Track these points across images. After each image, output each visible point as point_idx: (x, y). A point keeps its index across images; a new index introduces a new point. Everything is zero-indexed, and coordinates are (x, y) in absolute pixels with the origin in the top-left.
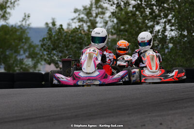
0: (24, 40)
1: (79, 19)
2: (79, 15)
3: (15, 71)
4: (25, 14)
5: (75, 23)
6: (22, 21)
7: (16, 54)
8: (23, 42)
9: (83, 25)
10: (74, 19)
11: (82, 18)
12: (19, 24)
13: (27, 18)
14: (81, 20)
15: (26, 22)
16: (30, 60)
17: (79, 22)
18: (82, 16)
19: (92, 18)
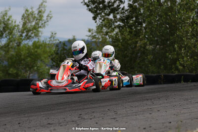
1: (93, 36)
2: (92, 33)
4: (52, 32)
6: (51, 37)
10: (90, 36)
11: (95, 35)
12: (48, 40)
13: (54, 35)
15: (54, 38)
17: (93, 39)
18: (95, 34)
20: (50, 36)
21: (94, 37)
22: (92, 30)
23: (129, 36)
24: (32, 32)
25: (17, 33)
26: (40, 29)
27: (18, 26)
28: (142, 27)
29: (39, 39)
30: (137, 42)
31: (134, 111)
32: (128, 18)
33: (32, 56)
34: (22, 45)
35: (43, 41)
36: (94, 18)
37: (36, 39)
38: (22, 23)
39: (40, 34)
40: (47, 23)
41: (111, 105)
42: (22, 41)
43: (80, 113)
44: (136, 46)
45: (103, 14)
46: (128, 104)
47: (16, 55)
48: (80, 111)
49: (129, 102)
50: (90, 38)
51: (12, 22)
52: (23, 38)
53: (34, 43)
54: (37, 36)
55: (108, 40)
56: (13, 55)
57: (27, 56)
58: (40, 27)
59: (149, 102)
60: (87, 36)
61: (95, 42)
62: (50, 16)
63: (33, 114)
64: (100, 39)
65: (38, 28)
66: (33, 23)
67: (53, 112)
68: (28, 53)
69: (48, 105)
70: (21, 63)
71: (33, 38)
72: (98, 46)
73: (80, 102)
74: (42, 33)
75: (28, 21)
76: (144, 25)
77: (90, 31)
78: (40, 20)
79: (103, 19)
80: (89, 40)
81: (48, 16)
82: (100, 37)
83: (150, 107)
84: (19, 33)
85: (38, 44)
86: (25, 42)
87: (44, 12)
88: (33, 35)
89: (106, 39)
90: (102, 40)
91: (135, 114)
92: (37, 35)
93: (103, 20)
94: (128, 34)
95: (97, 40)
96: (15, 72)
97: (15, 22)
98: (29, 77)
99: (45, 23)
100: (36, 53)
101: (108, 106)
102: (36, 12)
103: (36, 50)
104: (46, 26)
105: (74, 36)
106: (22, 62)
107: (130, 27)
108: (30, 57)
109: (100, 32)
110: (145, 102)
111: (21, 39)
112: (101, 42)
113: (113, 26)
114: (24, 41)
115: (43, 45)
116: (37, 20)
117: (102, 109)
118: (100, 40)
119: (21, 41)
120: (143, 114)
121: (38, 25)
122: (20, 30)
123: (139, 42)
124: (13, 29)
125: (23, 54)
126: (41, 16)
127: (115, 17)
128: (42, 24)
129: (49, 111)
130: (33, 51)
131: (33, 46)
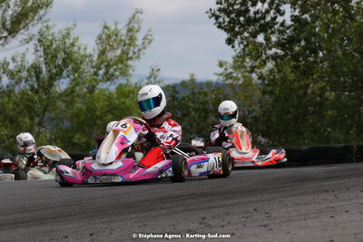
1: (227, 75)
2: (226, 69)
4: (151, 67)
6: (150, 77)
10: (221, 75)
11: (231, 73)
13: (156, 73)
17: (227, 79)
18: (231, 70)
20: (148, 75)
21: (229, 76)
22: (226, 63)
23: (293, 75)
24: (115, 67)
25: (87, 69)
26: (129, 62)
27: (90, 55)
28: (316, 56)
29: (128, 80)
30: (308, 86)
31: (302, 212)
32: (292, 41)
33: (115, 112)
34: (97, 91)
35: (136, 84)
36: (230, 42)
37: (122, 81)
38: (97, 52)
39: (130, 72)
40: (144, 51)
41: (259, 201)
42: (98, 83)
43: (203, 216)
44: (305, 94)
45: (246, 34)
46: (292, 198)
47: (87, 109)
48: (203, 212)
49: (293, 196)
50: (221, 78)
51: (79, 48)
53: (120, 87)
55: (254, 82)
56: (81, 110)
57: (107, 112)
58: (131, 58)
59: (330, 196)
60: (216, 74)
61: (231, 85)
62: (149, 37)
63: (116, 218)
64: (239, 80)
65: (127, 59)
66: (118, 52)
67: (154, 213)
68: (108, 106)
69: (145, 201)
70: (95, 124)
71: (117, 78)
72: (236, 93)
73: (203, 195)
74: (133, 70)
75: (108, 48)
76: (321, 54)
77: (221, 65)
78: (130, 45)
79: (245, 43)
80: (220, 81)
81: (145, 38)
82: (240, 76)
83: (332, 205)
84: (92, 70)
85: (126, 89)
86: (103, 86)
87: (138, 31)
88: (117, 73)
89: (252, 79)
90: (244, 81)
91: (303, 217)
92: (124, 74)
93: (247, 46)
94: (292, 71)
95: (234, 83)
96: (84, 140)
97: (85, 49)
99: (139, 50)
100: (123, 106)
101: (253, 202)
102: (124, 31)
103: (123, 100)
104: (142, 56)
105: (192, 75)
106: (98, 122)
107: (295, 57)
108: (112, 114)
109: (239, 67)
110: (322, 196)
111: (96, 80)
112: (241, 85)
113: (264, 57)
114: (101, 84)
116: (125, 45)
117: (244, 209)
118: (240, 82)
119: (95, 84)
120: (318, 217)
121: (127, 54)
122: (94, 64)
123: (311, 85)
124: (81, 62)
125: (99, 108)
126: (132, 39)
127: (267, 39)
128: (134, 53)
129: (146, 212)
130: (116, 102)
131: (117, 93)
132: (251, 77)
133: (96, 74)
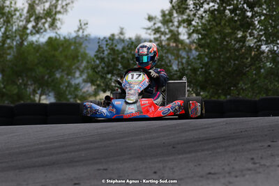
0: (80, 58)
1: (155, 29)
2: (155, 24)
3: (68, 100)
4: (80, 21)
5: (150, 34)
6: (78, 31)
7: (69, 77)
8: (78, 61)
9: (160, 37)
10: (149, 29)
11: (159, 28)
12: (74, 35)
13: (84, 27)
14: (157, 31)
15: (83, 32)
16: (89, 84)
17: (155, 34)
19: (173, 28)
20: (77, 29)
22: (156, 17)
24: (44, 21)
25: (17, 24)
29: (56, 33)
34: (25, 43)
35: (65, 37)
38: (27, 5)
39: (58, 24)
40: (71, 5)
42: (28, 34)
50: (149, 32)
52: (29, 31)
53: (50, 39)
54: (54, 29)
58: (60, 12)
60: (144, 28)
66: (47, 5)
71: (45, 30)
74: (62, 24)
75: (37, 1)
77: (150, 19)
82: (167, 31)
85: (56, 42)
90: (172, 36)
92: (52, 25)
98: (40, 100)
99: (67, 5)
104: (69, 10)
109: (167, 22)
112: (168, 39)
114: (30, 36)
115: (65, 45)
119: (25, 37)
121: (56, 8)
122: (24, 17)
124: (12, 16)
128: (62, 7)
132: (178, 31)
133: (25, 28)
